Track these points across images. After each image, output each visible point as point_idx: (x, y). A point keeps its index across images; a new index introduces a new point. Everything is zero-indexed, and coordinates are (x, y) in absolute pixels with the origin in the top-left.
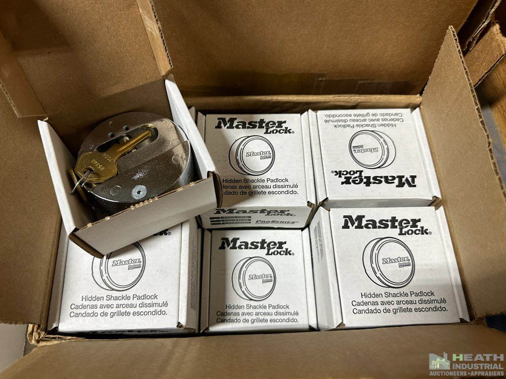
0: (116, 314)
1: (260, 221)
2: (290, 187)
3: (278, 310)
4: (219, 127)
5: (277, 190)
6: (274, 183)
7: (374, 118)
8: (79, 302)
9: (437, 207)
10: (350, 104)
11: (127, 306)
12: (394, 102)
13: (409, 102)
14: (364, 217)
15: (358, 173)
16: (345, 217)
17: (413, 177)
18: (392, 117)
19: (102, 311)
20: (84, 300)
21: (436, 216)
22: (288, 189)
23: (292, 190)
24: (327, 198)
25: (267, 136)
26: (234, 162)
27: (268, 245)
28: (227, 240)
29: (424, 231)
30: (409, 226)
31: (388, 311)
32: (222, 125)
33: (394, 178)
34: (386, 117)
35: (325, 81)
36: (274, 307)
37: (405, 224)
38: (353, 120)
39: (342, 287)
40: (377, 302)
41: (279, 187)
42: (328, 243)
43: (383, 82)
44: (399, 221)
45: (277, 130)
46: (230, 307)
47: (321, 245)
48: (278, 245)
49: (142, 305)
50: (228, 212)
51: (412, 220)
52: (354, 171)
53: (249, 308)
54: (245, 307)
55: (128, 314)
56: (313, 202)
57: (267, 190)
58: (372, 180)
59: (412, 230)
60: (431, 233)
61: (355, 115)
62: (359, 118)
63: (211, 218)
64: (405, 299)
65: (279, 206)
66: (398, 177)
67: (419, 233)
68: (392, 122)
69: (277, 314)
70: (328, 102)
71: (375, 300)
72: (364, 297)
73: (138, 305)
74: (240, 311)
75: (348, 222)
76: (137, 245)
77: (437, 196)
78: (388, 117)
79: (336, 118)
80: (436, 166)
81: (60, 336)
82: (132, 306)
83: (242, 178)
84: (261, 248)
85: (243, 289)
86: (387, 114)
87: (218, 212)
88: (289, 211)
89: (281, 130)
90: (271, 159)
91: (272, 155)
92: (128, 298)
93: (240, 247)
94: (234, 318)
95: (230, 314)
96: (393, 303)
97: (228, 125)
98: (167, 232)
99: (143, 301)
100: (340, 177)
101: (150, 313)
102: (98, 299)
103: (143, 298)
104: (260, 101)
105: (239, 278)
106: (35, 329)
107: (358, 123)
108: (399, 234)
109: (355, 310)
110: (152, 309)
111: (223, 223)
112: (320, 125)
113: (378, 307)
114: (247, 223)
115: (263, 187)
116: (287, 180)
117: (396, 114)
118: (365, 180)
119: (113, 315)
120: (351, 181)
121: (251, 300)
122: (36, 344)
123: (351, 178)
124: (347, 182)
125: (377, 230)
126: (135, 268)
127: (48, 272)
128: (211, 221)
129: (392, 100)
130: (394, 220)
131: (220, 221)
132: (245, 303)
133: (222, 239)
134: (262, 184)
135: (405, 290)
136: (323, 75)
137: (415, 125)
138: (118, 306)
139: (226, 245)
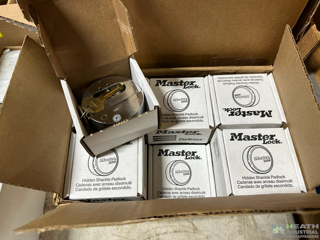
0: (102, 189)
1: (182, 139)
2: (199, 117)
3: (193, 191)
4: (157, 85)
5: (192, 119)
6: (190, 116)
7: (246, 79)
8: (81, 183)
9: (285, 128)
10: (232, 72)
11: (108, 184)
12: (258, 70)
13: (266, 70)
14: (242, 134)
15: (238, 109)
16: (231, 134)
17: (270, 112)
18: (257, 78)
19: (94, 187)
20: (84, 181)
21: (284, 133)
22: (198, 119)
23: (200, 119)
24: (221, 124)
25: (185, 90)
26: (166, 104)
27: (186, 154)
28: (162, 150)
29: (277, 142)
30: (269, 139)
31: (259, 187)
32: (159, 84)
33: (259, 112)
34: (253, 78)
35: (217, 59)
36: (191, 189)
37: (266, 137)
38: (234, 80)
39: (231, 173)
40: (252, 182)
41: (193, 118)
42: (222, 148)
43: (250, 59)
44: (263, 136)
45: (190, 86)
46: (165, 189)
47: (218, 151)
48: (192, 153)
49: (117, 184)
50: (163, 132)
51: (270, 135)
52: (235, 109)
53: (176, 189)
54: (174, 189)
55: (109, 189)
56: (213, 126)
57: (186, 120)
58: (246, 114)
59: (270, 141)
60: (281, 143)
61: (235, 78)
62: (237, 79)
63: (153, 137)
64: (268, 180)
65: (193, 128)
66: (261, 111)
67: (275, 143)
68: (257, 81)
69: (193, 193)
70: (219, 70)
71: (251, 180)
72: (244, 178)
73: (114, 184)
74: (171, 191)
75: (233, 137)
76: (113, 150)
77: (284, 122)
78: (254, 78)
79: (224, 79)
80: (283, 105)
81: (71, 201)
82: (111, 184)
83: (171, 113)
84: (182, 155)
85: (172, 179)
86: (253, 77)
87: (158, 133)
88: (198, 131)
89: (192, 86)
90: (187, 103)
91: (188, 100)
92: (109, 180)
93: (170, 155)
94: (168, 195)
95: (165, 193)
96: (261, 182)
97: (162, 84)
98: (130, 143)
99: (117, 181)
100: (228, 112)
101: (121, 188)
102: (92, 180)
103: (117, 179)
104: (180, 71)
105: (170, 172)
106: (57, 197)
107: (237, 82)
108: (263, 144)
109: (239, 186)
110: (123, 186)
111: (160, 140)
112: (215, 83)
113: (252, 185)
114: (174, 140)
115: (183, 118)
116: (197, 114)
117: (259, 77)
118: (242, 113)
119: (100, 189)
120: (234, 114)
121: (177, 185)
122: (58, 205)
123: (234, 112)
124: (232, 114)
125: (250, 141)
126: (113, 163)
127: (64, 165)
128: (153, 139)
129: (256, 69)
130: (260, 135)
131: (158, 139)
132: (174, 186)
133: (159, 150)
134: (182, 116)
135: (268, 175)
136: (215, 56)
137: (270, 83)
138: (103, 184)
139: (161, 154)
